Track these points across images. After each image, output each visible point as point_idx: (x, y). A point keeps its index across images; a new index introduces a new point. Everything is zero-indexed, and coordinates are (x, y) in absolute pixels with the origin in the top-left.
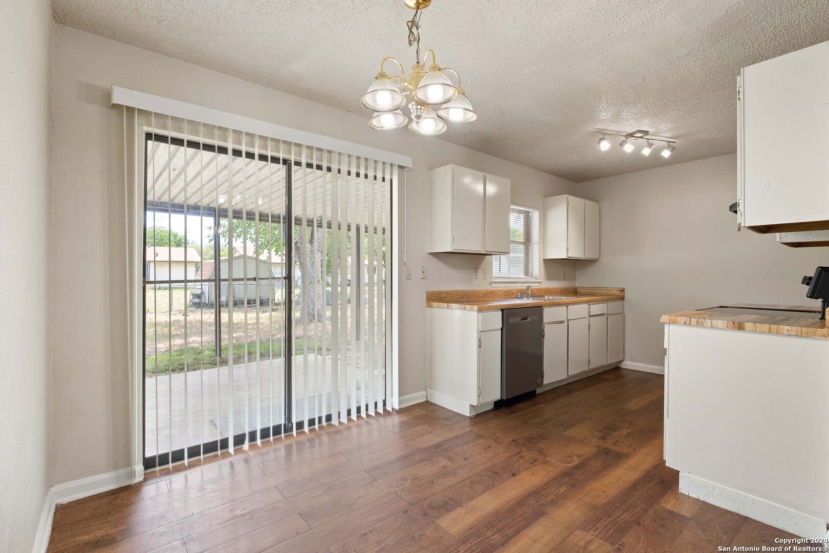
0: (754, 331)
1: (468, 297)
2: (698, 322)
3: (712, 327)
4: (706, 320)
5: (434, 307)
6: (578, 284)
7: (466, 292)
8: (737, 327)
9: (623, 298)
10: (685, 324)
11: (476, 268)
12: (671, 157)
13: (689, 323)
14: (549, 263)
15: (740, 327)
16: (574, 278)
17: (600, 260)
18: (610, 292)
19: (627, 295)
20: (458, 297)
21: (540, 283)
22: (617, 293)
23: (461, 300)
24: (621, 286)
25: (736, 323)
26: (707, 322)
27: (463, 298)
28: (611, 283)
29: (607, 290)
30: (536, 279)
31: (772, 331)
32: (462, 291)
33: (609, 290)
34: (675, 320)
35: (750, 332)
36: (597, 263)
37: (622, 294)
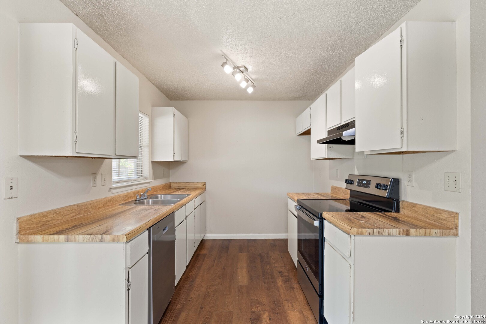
0: (416, 235)
1: (85, 212)
2: (379, 232)
3: (389, 235)
4: (385, 229)
5: (36, 243)
6: (171, 180)
7: (83, 205)
8: (405, 234)
9: (205, 189)
10: (369, 235)
11: (94, 174)
12: (253, 93)
13: (372, 233)
14: (155, 164)
15: (408, 234)
16: (169, 176)
17: (188, 162)
18: (196, 186)
19: (208, 187)
20: (72, 215)
21: (149, 183)
22: (201, 186)
23: (77, 217)
24: (203, 181)
25: (405, 230)
26: (385, 231)
27: (79, 214)
28: (196, 179)
29: (194, 184)
30: (146, 179)
31: (426, 234)
32: (77, 205)
33: (195, 184)
34: (362, 232)
35: (413, 236)
36: (186, 164)
37: (204, 187)
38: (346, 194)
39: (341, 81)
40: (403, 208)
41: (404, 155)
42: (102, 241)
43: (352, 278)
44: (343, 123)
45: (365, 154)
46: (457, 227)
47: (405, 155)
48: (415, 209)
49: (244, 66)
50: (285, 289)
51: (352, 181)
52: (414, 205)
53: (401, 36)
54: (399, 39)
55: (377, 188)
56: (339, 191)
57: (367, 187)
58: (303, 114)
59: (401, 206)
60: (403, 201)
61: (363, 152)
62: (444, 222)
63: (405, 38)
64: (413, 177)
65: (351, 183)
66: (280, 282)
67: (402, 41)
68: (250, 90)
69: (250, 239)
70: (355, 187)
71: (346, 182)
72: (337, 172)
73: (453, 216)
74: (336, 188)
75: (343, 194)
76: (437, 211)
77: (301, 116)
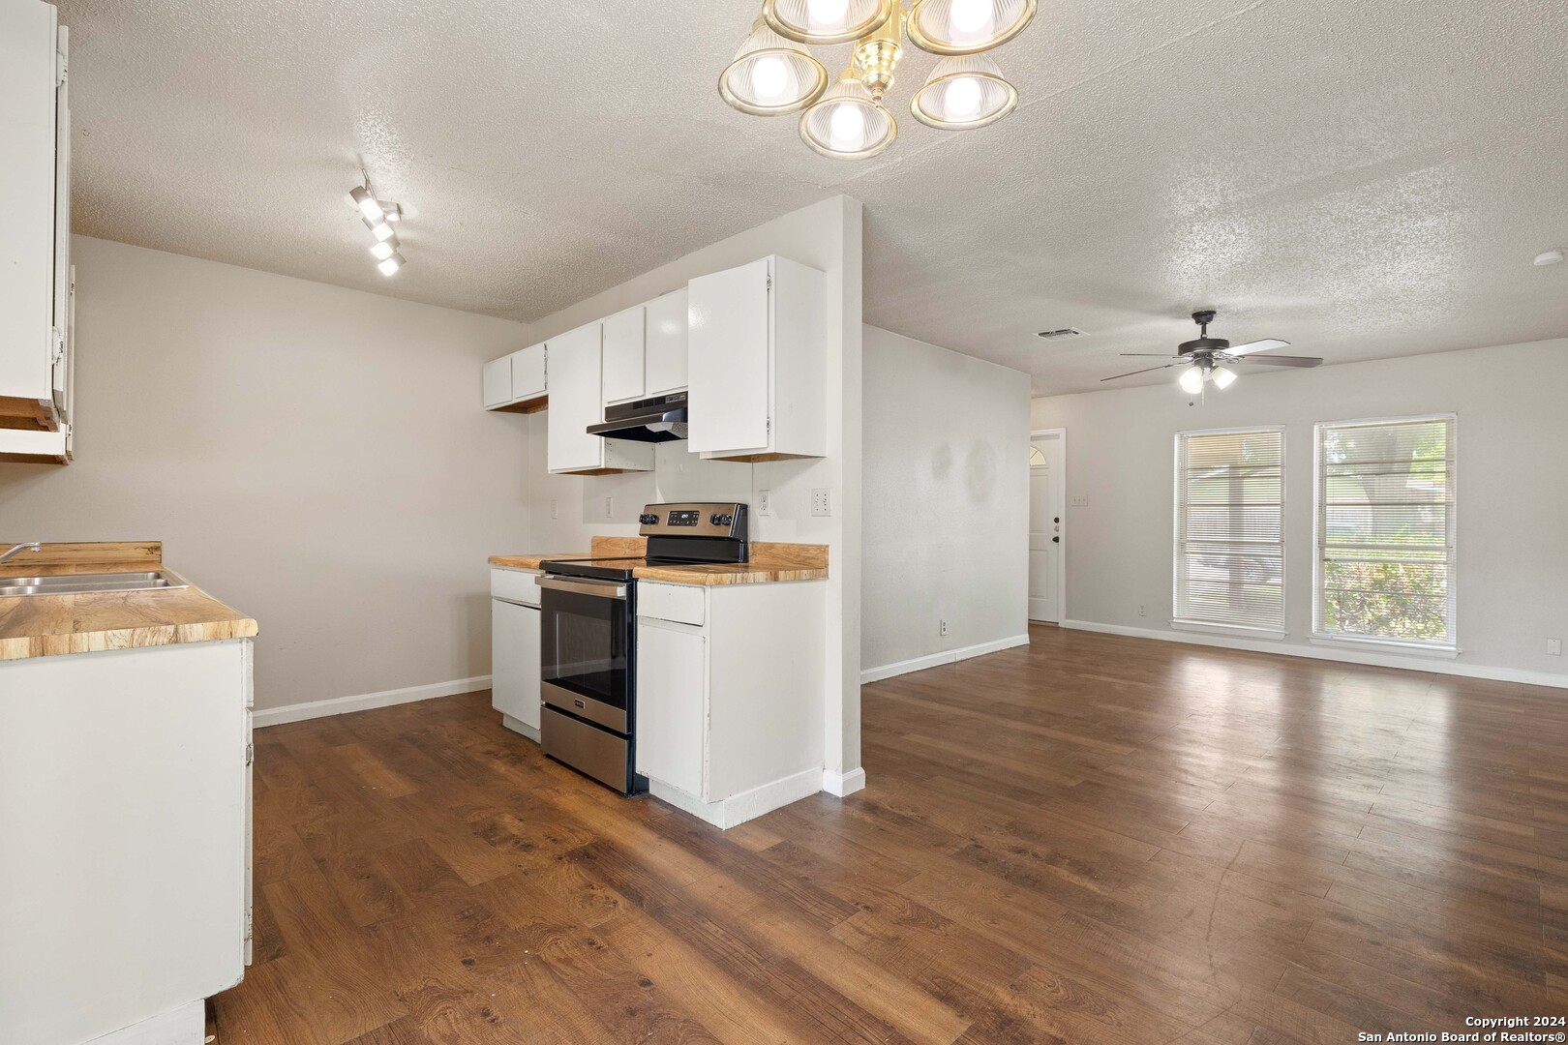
0: (785, 580)
3: (754, 582)
8: (773, 578)
10: (731, 583)
13: (735, 580)
15: (776, 578)
22: (140, 554)
24: (150, 536)
25: (773, 573)
26: (750, 576)
28: (126, 533)
29: (103, 549)
31: (796, 577)
35: (782, 582)
37: (152, 556)
38: (635, 550)
39: (645, 308)
40: (753, 554)
41: (755, 464)
42: (176, 642)
43: (708, 659)
44: (649, 396)
45: (701, 457)
46: (827, 566)
47: (757, 465)
48: (773, 551)
49: (398, 205)
50: (521, 774)
51: (655, 517)
52: (771, 546)
53: (768, 275)
54: (765, 279)
55: (713, 523)
56: (615, 545)
57: (690, 524)
58: (519, 356)
59: (750, 551)
60: (753, 543)
61: (698, 453)
62: (812, 561)
63: (773, 280)
64: (769, 501)
65: (653, 523)
66: (500, 767)
67: (769, 282)
68: (389, 268)
69: (340, 715)
70: (663, 528)
71: (641, 521)
72: (609, 504)
73: (823, 549)
74: (607, 540)
75: (627, 550)
76: (803, 548)
77: (506, 360)
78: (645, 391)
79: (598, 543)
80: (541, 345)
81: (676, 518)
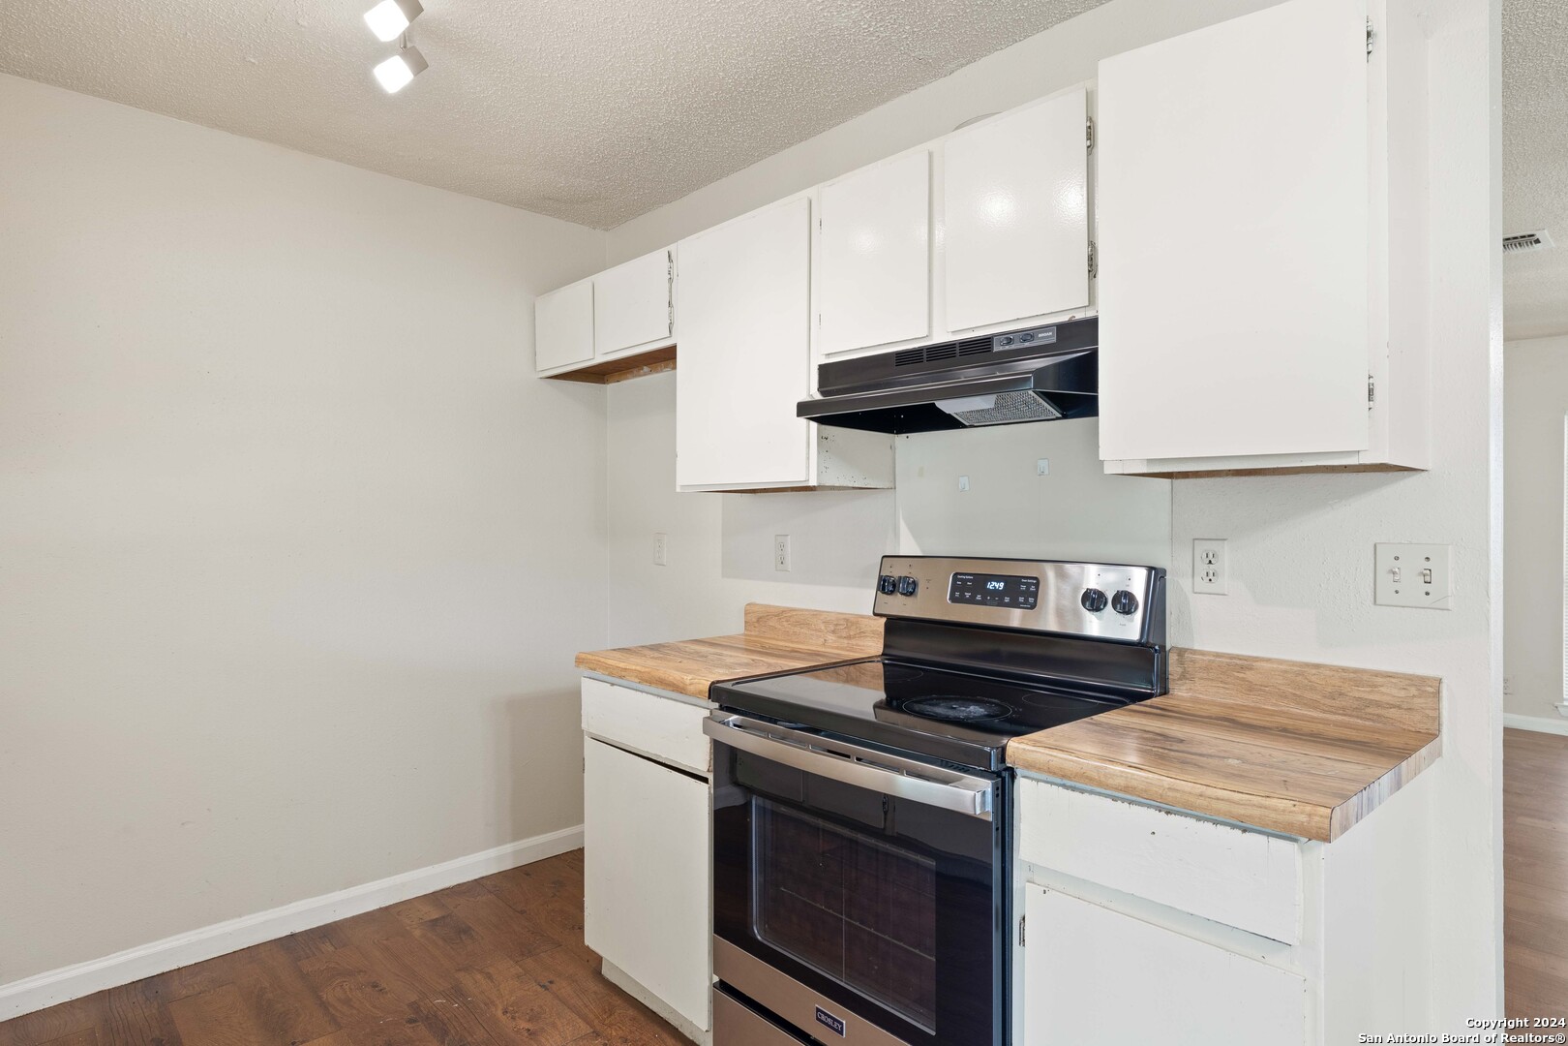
40: (1183, 676)
44: (940, 337)
51: (914, 581)
56: (800, 624)
57: (1014, 604)
60: (1181, 652)
64: (1226, 561)
65: (908, 593)
68: (393, 77)
72: (782, 547)
73: (1429, 689)
74: (782, 614)
75: (831, 638)
76: (1357, 677)
77: (584, 286)
78: (930, 327)
79: (759, 618)
80: (662, 253)
81: (970, 586)
